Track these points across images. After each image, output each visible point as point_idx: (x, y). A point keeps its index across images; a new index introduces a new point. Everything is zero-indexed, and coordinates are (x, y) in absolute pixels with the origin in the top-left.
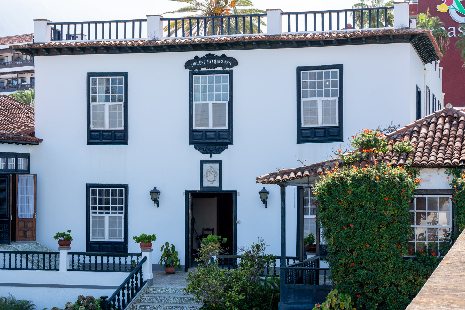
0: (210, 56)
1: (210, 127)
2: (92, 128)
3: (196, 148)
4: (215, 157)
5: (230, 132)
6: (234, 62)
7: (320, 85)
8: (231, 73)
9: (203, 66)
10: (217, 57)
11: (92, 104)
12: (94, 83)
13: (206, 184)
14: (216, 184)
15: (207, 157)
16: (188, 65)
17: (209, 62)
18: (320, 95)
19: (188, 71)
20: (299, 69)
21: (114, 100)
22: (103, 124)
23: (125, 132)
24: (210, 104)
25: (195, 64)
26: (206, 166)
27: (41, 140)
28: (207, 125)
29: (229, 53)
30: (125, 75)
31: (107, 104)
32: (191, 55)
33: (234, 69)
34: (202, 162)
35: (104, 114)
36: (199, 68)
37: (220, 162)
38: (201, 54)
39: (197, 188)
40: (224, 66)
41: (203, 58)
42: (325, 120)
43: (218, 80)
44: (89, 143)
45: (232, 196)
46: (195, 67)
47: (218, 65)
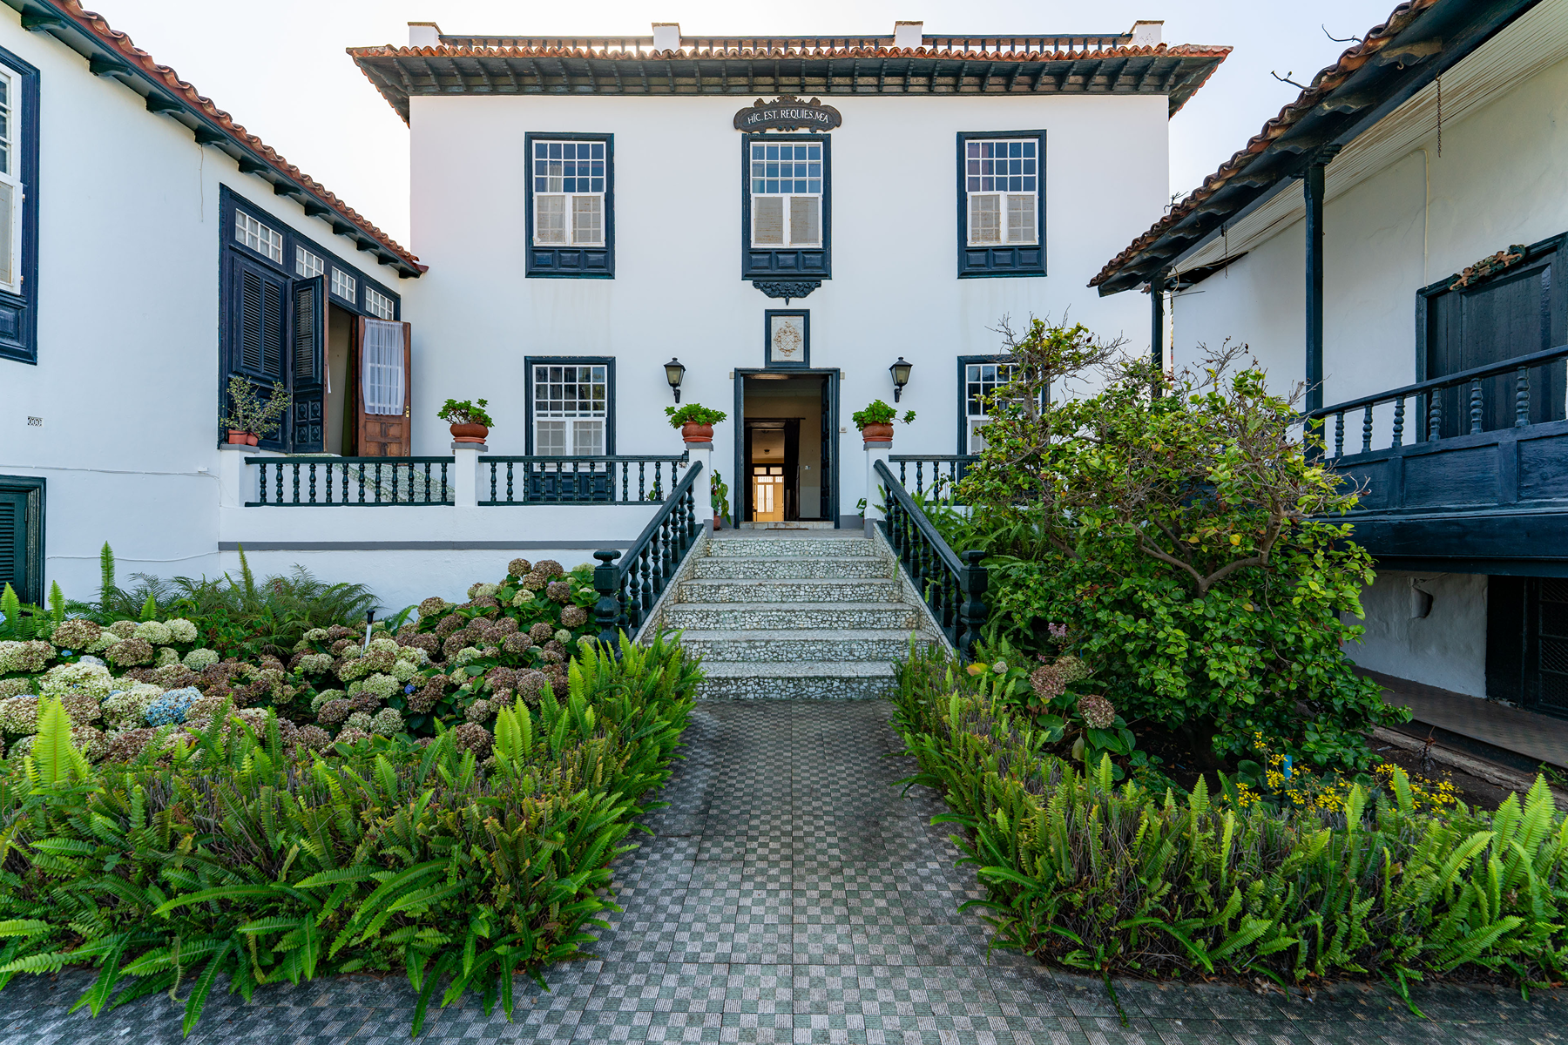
1: (786, 244)
2: (537, 242)
3: (756, 285)
4: (796, 303)
5: (825, 253)
6: (835, 119)
7: (1002, 168)
8: (827, 141)
9: (772, 124)
11: (536, 195)
12: (542, 151)
13: (777, 356)
14: (798, 357)
15: (779, 303)
18: (1002, 187)
19: (740, 133)
20: (962, 137)
21: (584, 187)
22: (560, 236)
23: (609, 250)
24: (786, 198)
25: (755, 118)
26: (777, 322)
27: (426, 268)
28: (780, 240)
30: (609, 138)
31: (569, 196)
33: (834, 132)
34: (770, 314)
35: (562, 217)
37: (805, 314)
39: (760, 364)
42: (1012, 235)
43: (800, 153)
44: (530, 274)
45: (826, 381)
46: (755, 126)
47: (802, 123)
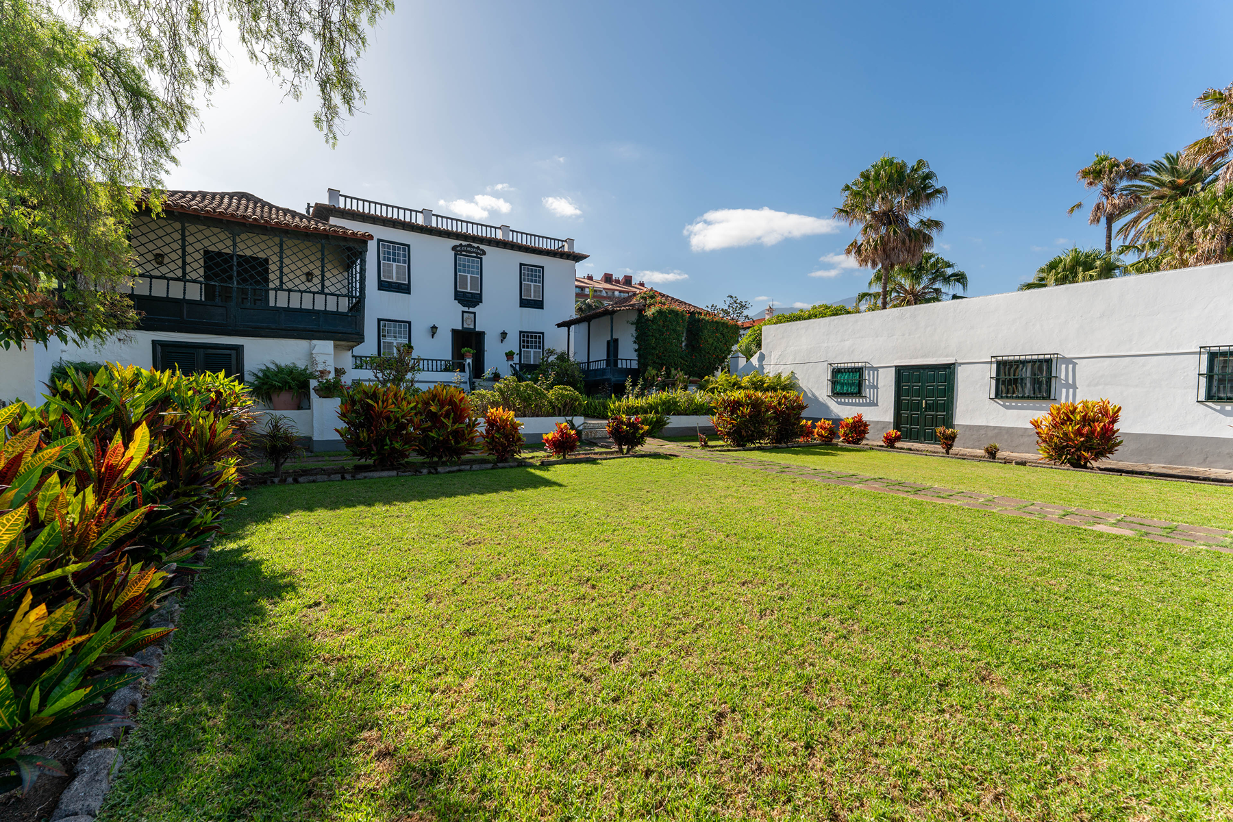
0: (470, 246)
1: (469, 291)
2: (382, 279)
3: (459, 303)
4: (472, 310)
5: (480, 295)
6: (484, 253)
7: (532, 276)
8: (481, 259)
9: (464, 251)
10: (474, 247)
11: (382, 262)
12: (384, 247)
13: (465, 326)
14: (472, 327)
15: (466, 309)
16: (454, 248)
17: (469, 249)
18: (532, 282)
19: (453, 252)
20: (521, 264)
21: (399, 261)
22: (391, 277)
23: (409, 285)
24: (469, 276)
25: (458, 249)
26: (465, 315)
28: (466, 289)
29: (482, 247)
30: (408, 246)
31: (394, 264)
32: (457, 242)
33: (483, 257)
34: (463, 312)
35: (391, 271)
36: (461, 251)
37: (474, 313)
38: (464, 243)
39: (460, 328)
40: (477, 253)
41: (465, 246)
42: (534, 297)
43: (473, 261)
44: (379, 289)
45: (481, 335)
46: (459, 251)
47: (474, 252)
